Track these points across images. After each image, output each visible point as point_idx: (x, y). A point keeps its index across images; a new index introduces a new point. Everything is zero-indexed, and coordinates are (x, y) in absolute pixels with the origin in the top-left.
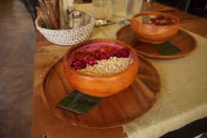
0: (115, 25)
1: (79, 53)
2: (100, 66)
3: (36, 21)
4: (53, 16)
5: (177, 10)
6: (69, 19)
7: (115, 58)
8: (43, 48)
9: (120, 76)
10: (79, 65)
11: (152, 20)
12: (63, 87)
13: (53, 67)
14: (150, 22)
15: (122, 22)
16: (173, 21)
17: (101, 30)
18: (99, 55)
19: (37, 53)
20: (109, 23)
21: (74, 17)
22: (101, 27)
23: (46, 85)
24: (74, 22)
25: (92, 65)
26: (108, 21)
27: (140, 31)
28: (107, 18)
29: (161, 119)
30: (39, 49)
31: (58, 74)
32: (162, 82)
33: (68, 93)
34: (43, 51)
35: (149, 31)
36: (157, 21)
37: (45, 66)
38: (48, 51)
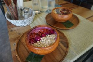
0: (44, 13)
1: (32, 34)
2: (43, 41)
3: (6, 15)
4: (14, 13)
5: (69, 3)
6: (22, 12)
7: (49, 35)
8: (12, 29)
9: (53, 46)
10: (33, 41)
11: (61, 11)
12: (26, 50)
13: (19, 40)
14: (60, 13)
15: (47, 11)
16: (69, 11)
17: (38, 16)
18: (41, 34)
19: (9, 32)
20: (41, 12)
21: (25, 12)
22: (38, 15)
23: (18, 50)
24: (25, 14)
25: (39, 40)
26: (40, 11)
27: (56, 18)
28: (40, 10)
29: (71, 59)
30: (9, 30)
31: (22, 43)
32: (69, 42)
33: (29, 53)
34: (12, 30)
35: (60, 18)
36: (63, 11)
37: (15, 40)
38: (14, 31)
